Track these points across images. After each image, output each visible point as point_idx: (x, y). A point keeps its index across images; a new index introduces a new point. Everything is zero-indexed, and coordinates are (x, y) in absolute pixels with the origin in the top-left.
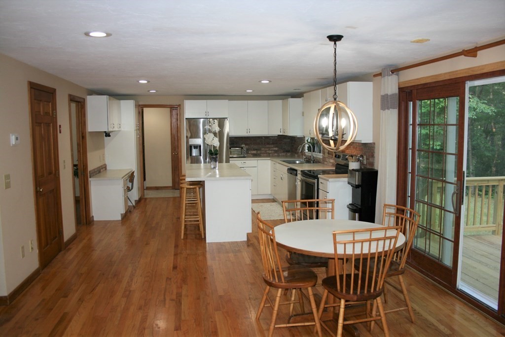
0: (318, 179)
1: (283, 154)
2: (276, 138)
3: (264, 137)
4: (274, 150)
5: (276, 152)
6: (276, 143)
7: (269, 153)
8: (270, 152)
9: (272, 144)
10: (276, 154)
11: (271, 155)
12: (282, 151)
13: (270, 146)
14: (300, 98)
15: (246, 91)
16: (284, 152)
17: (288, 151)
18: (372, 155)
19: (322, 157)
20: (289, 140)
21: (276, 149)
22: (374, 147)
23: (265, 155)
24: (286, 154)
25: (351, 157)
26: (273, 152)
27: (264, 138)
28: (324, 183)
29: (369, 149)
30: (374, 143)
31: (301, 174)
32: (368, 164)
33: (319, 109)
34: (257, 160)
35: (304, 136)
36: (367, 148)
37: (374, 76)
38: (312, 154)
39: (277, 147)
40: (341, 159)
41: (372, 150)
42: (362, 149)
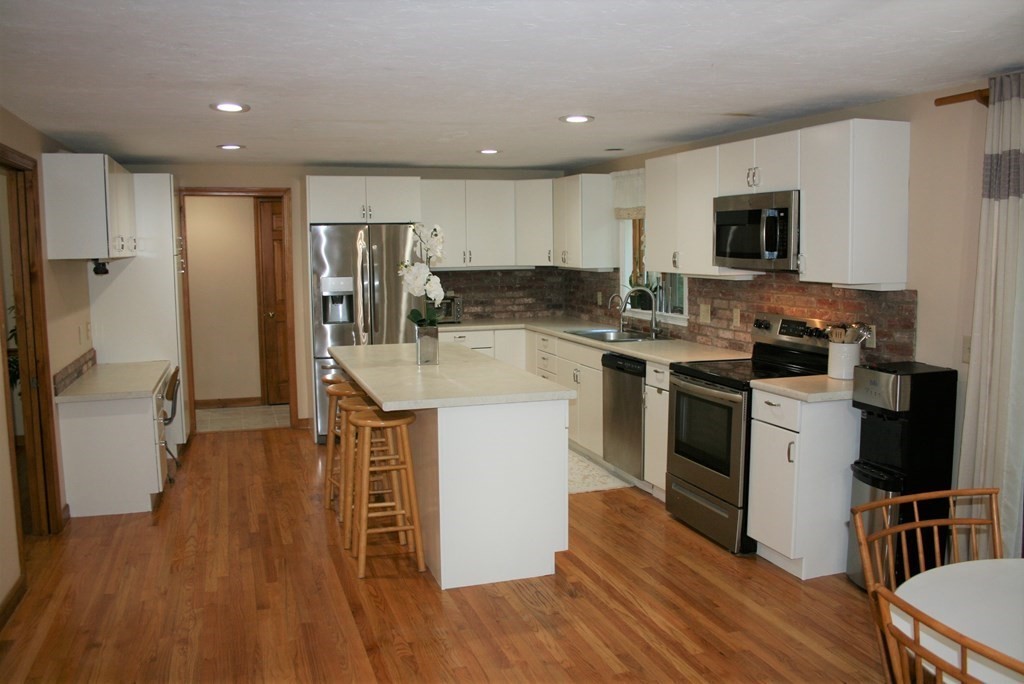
0: (750, 391)
1: (546, 312)
2: (530, 274)
3: (501, 271)
4: (525, 304)
5: (529, 307)
6: (530, 287)
7: (513, 313)
8: (516, 308)
9: (520, 289)
10: (529, 314)
11: (517, 315)
12: (543, 306)
13: (516, 294)
14: (608, 172)
15: (480, 152)
16: (548, 308)
17: (558, 307)
18: (909, 325)
20: (560, 279)
21: (529, 300)
22: (915, 303)
23: (504, 316)
24: (554, 314)
25: (843, 331)
26: (522, 308)
27: (500, 274)
28: (779, 405)
29: (889, 307)
30: (915, 292)
31: (671, 374)
32: (887, 347)
33: (715, 199)
34: (494, 330)
35: (617, 270)
36: (884, 305)
37: (940, 102)
38: (653, 315)
39: (530, 296)
40: (780, 333)
41: (907, 310)
42: (859, 308)
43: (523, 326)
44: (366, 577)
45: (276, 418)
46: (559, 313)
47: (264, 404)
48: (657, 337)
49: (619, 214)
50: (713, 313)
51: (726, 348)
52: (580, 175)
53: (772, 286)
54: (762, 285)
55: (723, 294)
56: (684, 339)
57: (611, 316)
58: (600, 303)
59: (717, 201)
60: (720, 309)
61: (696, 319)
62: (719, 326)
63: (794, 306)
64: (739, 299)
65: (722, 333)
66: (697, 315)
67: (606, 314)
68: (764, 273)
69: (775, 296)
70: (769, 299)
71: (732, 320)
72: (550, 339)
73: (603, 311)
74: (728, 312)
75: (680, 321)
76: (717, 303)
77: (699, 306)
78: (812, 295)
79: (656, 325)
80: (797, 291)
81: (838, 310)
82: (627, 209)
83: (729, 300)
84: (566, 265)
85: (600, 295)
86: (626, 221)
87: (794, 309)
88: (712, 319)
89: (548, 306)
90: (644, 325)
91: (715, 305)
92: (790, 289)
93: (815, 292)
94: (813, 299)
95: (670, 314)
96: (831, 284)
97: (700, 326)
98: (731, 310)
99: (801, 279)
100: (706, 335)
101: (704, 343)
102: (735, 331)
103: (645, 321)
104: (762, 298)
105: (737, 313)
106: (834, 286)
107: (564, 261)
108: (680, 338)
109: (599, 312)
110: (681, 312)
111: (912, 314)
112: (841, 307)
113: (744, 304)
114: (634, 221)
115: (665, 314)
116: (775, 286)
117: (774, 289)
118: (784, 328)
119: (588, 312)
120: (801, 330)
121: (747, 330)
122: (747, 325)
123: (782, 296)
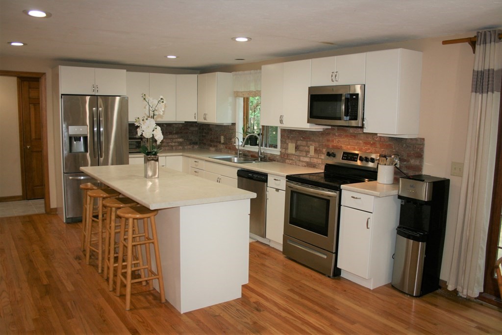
0: (340, 191)
1: (189, 146)
2: (181, 125)
3: (166, 124)
4: (178, 142)
5: (181, 144)
6: (181, 133)
7: (172, 146)
8: (173, 144)
9: (176, 133)
10: (180, 147)
11: (174, 148)
12: (188, 143)
13: (174, 136)
14: (231, 72)
16: (190, 144)
17: (195, 143)
18: (420, 156)
19: (279, 154)
20: (197, 129)
21: (181, 140)
22: (423, 144)
23: (167, 148)
24: (193, 147)
25: (385, 159)
26: (177, 144)
27: (165, 126)
28: (360, 198)
29: (408, 146)
30: (424, 139)
31: (287, 181)
32: (406, 167)
33: (309, 88)
34: (166, 156)
35: (234, 124)
36: (404, 145)
37: (445, 43)
38: (260, 149)
39: (182, 137)
40: (342, 159)
41: (418, 148)
42: (389, 146)
43: (181, 154)
44: (131, 310)
45: (35, 207)
46: (196, 147)
47: (24, 200)
48: (261, 160)
49: (236, 94)
50: (297, 148)
51: (305, 166)
52: (216, 73)
53: (335, 134)
54: (328, 134)
55: (303, 138)
56: (278, 161)
57: (230, 148)
58: (222, 141)
59: (310, 89)
60: (301, 146)
61: (286, 151)
62: (301, 155)
63: (350, 145)
64: (314, 141)
65: (302, 159)
66: (286, 149)
67: (226, 148)
68: (330, 127)
69: (337, 140)
70: (333, 141)
71: (309, 152)
72: (200, 162)
73: (224, 146)
74: (306, 148)
75: (276, 152)
76: (299, 143)
77: (288, 144)
78: (359, 139)
79: (261, 154)
80: (350, 137)
81: (376, 148)
82: (242, 92)
83: (307, 141)
84: (206, 121)
85: (222, 137)
86: (241, 98)
87: (349, 147)
88: (296, 151)
89: (190, 143)
90: (251, 154)
91: (298, 144)
92: (347, 136)
93: (362, 138)
94: (361, 142)
95: (268, 148)
96: (376, 134)
97: (288, 155)
98: (309, 147)
99: (364, 132)
100: (292, 160)
101: (290, 164)
102: (311, 158)
103: (255, 152)
104: (328, 141)
105: (312, 149)
106: (378, 135)
107: (205, 119)
108: (275, 161)
109: (222, 146)
110: (276, 147)
111: (422, 150)
112: (378, 146)
113: (317, 144)
114: (244, 98)
115: (265, 148)
116: (337, 134)
117: (336, 136)
118: (345, 157)
119: (214, 146)
120: (355, 158)
121: (320, 157)
122: (320, 154)
123: (341, 140)
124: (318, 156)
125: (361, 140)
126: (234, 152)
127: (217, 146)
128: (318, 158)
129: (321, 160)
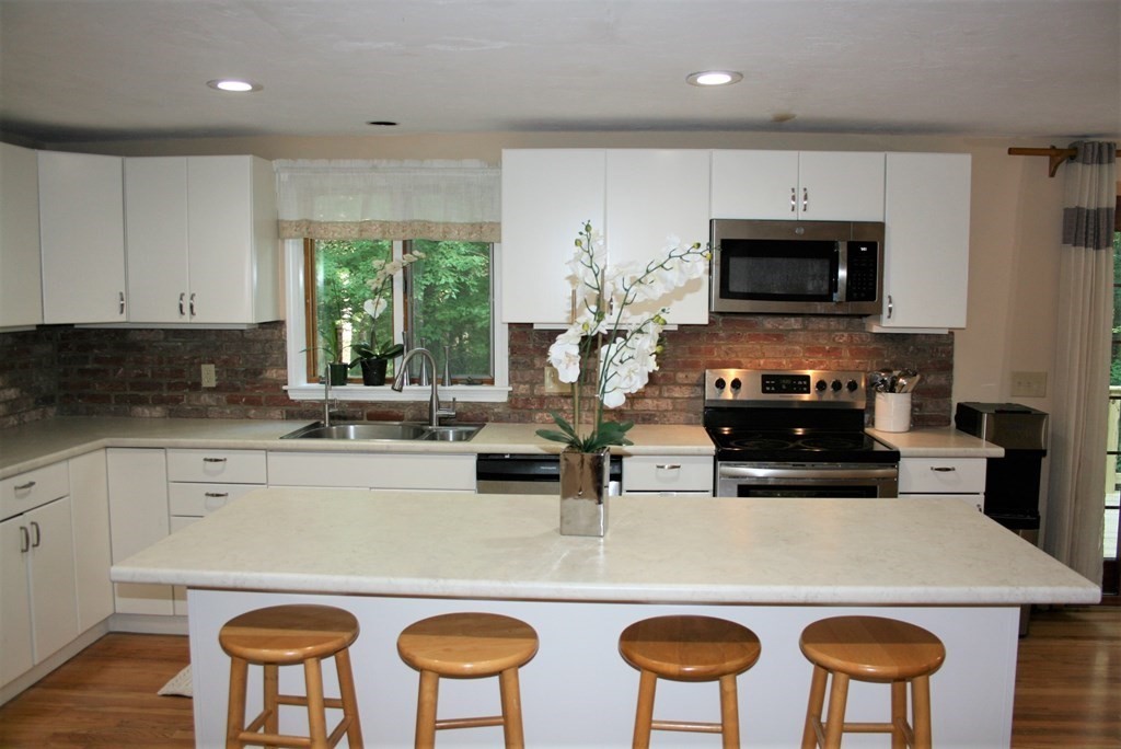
0: (899, 461)
1: (33, 413)
4: (7, 401)
5: (12, 407)
10: (13, 420)
12: (31, 401)
17: (48, 400)
18: (946, 367)
19: (502, 398)
21: (12, 393)
22: (953, 344)
24: (45, 415)
28: (954, 469)
29: (919, 350)
30: (951, 336)
34: (68, 459)
36: (911, 348)
38: (434, 392)
40: (764, 391)
41: (942, 352)
42: (877, 353)
43: (106, 442)
46: (52, 412)
53: (716, 335)
54: (694, 336)
58: (209, 382)
61: (532, 390)
63: (763, 356)
66: (536, 383)
67: (233, 402)
69: (723, 347)
70: (711, 352)
73: (222, 397)
75: (493, 395)
79: (441, 407)
80: (765, 339)
81: (841, 358)
86: (294, 240)
87: (762, 362)
90: (370, 410)
92: (754, 337)
93: (801, 339)
94: (798, 348)
97: (542, 399)
104: (692, 351)
109: (208, 399)
110: (486, 381)
111: (950, 354)
112: (846, 353)
114: (306, 243)
116: (722, 334)
117: (722, 339)
118: (770, 385)
119: (159, 401)
120: (803, 386)
121: (666, 395)
122: (665, 388)
123: (736, 347)
124: (660, 392)
125: (797, 343)
126: (277, 413)
127: (177, 401)
128: (660, 397)
129: (669, 401)
